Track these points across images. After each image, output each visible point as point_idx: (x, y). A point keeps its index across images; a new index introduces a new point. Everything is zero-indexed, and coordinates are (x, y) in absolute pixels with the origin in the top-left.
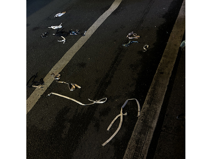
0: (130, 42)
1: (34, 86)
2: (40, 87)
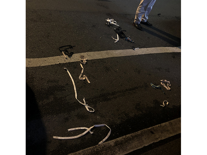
1: (63, 53)
2: (66, 57)
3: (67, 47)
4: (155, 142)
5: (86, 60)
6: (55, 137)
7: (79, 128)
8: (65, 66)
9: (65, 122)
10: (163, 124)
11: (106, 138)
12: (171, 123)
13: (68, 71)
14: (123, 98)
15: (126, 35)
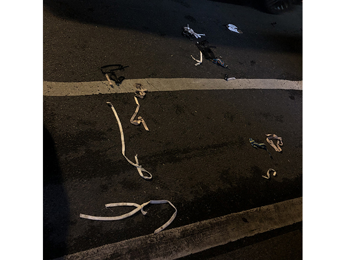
0: (262, 146)
1: (107, 77)
2: (111, 84)
3: (114, 68)
4: (249, 235)
5: (145, 92)
6: (82, 216)
7: (125, 204)
8: (108, 100)
9: (102, 191)
10: (263, 207)
11: (168, 223)
12: (278, 208)
13: (113, 108)
14: (202, 159)
15: (215, 54)
